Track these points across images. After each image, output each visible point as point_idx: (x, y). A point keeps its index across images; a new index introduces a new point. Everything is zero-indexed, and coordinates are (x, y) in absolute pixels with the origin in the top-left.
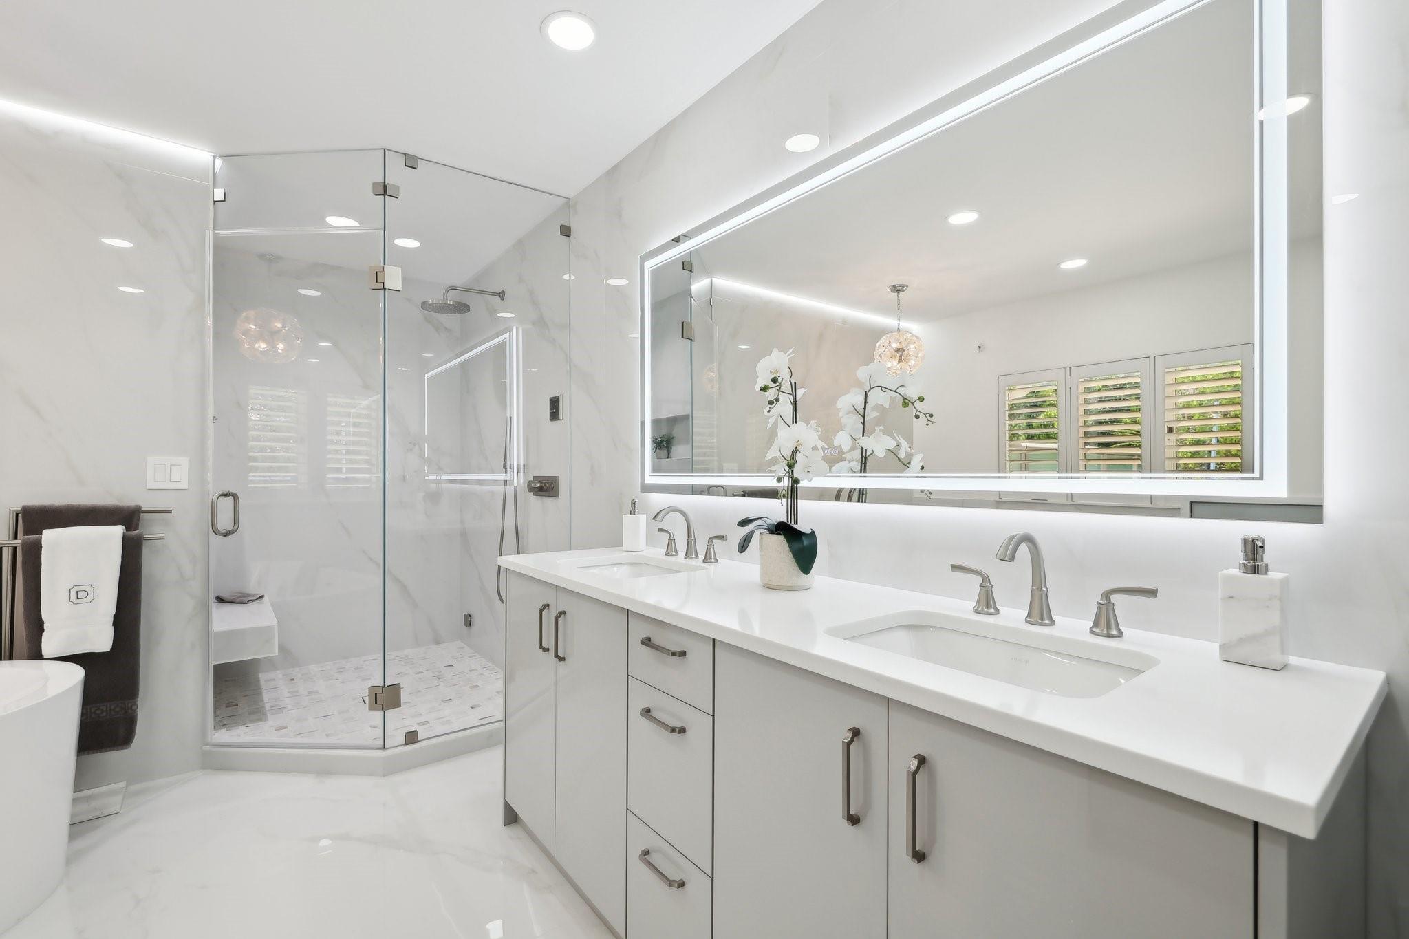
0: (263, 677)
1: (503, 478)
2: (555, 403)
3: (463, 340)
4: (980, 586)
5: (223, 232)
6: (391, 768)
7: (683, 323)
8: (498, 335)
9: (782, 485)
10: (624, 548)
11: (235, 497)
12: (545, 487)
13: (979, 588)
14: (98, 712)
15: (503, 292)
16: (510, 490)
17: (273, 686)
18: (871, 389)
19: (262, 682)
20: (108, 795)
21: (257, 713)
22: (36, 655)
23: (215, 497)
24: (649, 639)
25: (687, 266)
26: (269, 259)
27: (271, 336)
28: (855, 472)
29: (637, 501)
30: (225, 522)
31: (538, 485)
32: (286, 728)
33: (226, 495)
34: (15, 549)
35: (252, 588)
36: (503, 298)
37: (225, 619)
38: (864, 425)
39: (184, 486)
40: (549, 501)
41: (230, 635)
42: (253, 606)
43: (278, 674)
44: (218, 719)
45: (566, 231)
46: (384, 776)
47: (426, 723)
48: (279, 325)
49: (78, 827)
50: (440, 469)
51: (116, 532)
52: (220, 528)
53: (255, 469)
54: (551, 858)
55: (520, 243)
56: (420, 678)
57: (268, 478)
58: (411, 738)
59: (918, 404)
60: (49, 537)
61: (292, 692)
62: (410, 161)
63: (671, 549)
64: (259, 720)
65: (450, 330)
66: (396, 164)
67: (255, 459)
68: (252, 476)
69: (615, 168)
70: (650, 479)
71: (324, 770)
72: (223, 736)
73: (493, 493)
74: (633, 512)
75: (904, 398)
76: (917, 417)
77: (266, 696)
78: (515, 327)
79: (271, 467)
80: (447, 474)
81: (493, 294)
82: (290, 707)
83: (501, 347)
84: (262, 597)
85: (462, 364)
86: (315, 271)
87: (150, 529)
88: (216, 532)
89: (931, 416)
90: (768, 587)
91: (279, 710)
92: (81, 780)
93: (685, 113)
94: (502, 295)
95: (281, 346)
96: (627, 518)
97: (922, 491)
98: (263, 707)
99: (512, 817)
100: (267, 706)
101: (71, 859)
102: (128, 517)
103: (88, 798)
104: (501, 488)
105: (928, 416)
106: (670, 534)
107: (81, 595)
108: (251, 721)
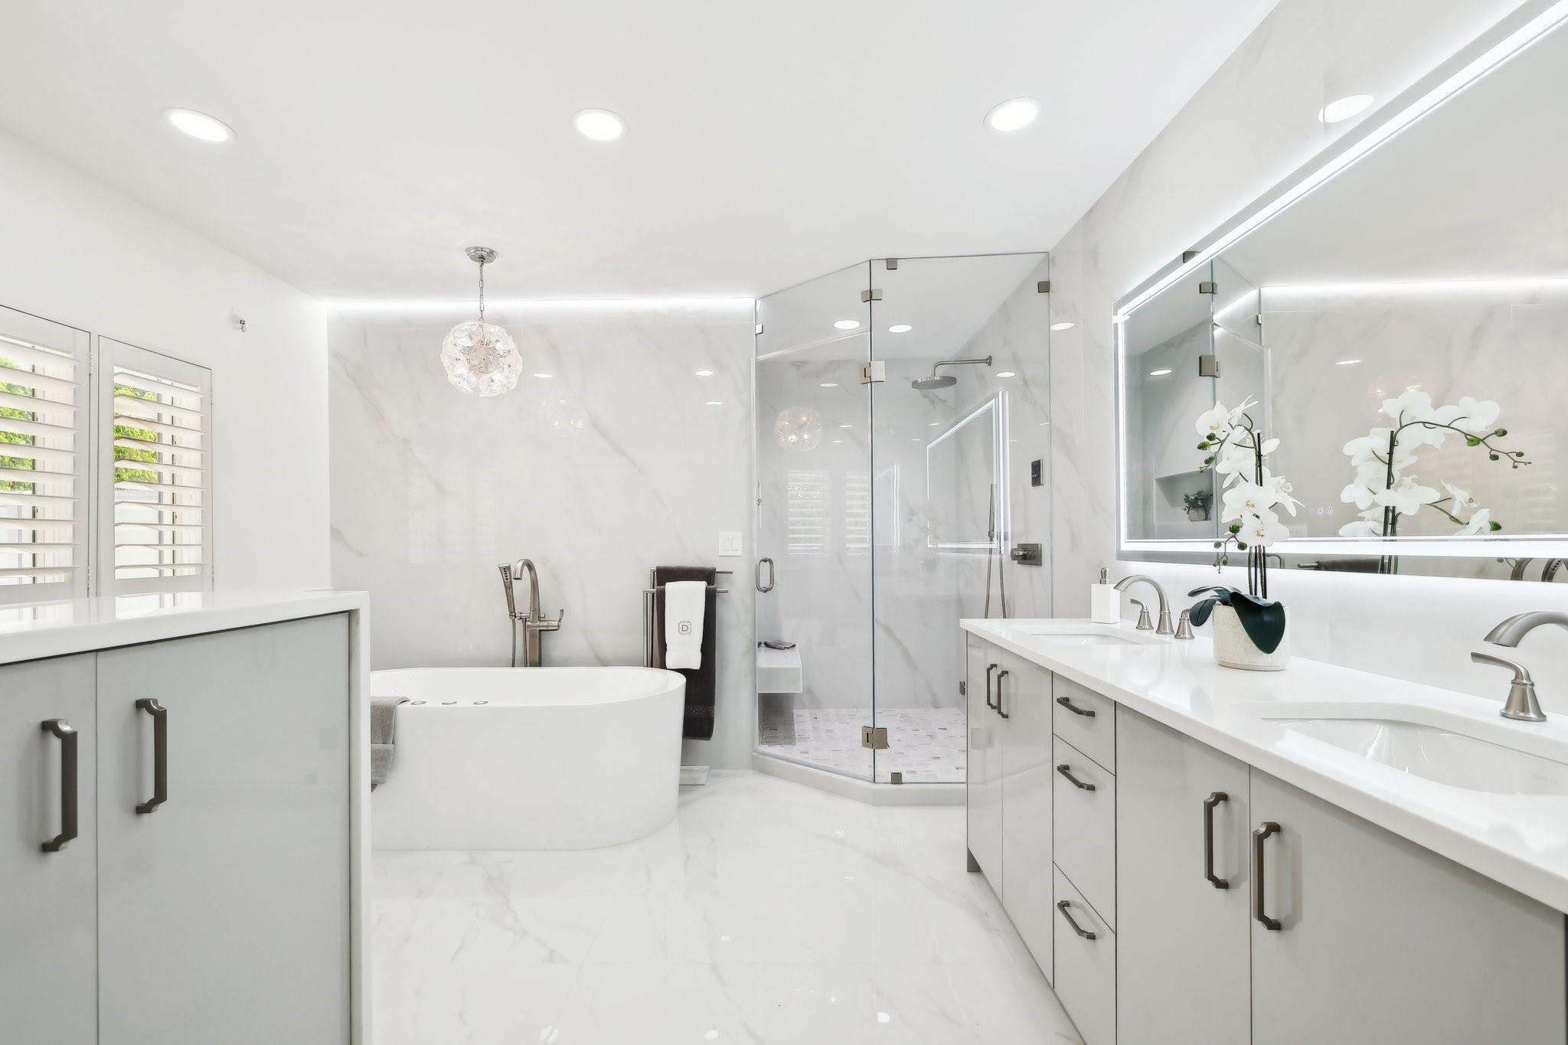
0: (797, 712)
1: (988, 546)
2: (1036, 467)
3: (956, 411)
4: (1512, 683)
5: (761, 357)
6: (879, 801)
7: (1200, 358)
8: (987, 401)
9: (1224, 551)
10: (1093, 619)
11: (771, 562)
12: (1029, 556)
13: (1511, 686)
14: (694, 711)
15: (990, 357)
16: (996, 557)
17: (802, 719)
18: (1402, 427)
19: (795, 716)
20: (700, 772)
21: (789, 738)
22: (663, 666)
23: (758, 563)
24: (1067, 699)
25: (1209, 289)
26: (797, 365)
27: (799, 428)
28: (1378, 535)
29: (1108, 569)
30: (765, 582)
31: (1021, 553)
32: (808, 753)
33: (765, 561)
34: (653, 594)
35: (787, 638)
36: (990, 364)
37: (767, 659)
38: (1390, 474)
39: (740, 553)
40: (1034, 570)
41: (770, 671)
42: (788, 652)
43: (806, 712)
44: (764, 737)
45: (1044, 287)
46: (874, 805)
47: (914, 772)
48: (804, 419)
49: (685, 787)
50: (936, 537)
51: (702, 585)
52: (762, 586)
53: (796, 540)
54: (1001, 904)
55: (1005, 305)
56: (915, 735)
57: (808, 548)
58: (897, 778)
59: (1496, 442)
60: (671, 587)
61: (814, 728)
62: (892, 264)
63: (1143, 622)
64: (791, 744)
65: (945, 401)
66: (880, 268)
67: (794, 532)
68: (792, 546)
69: (1091, 211)
70: (1127, 546)
71: (831, 790)
72: (766, 749)
73: (980, 561)
74: (1103, 581)
75: (1466, 435)
76: (1495, 458)
77: (797, 727)
78: (1000, 393)
79: (810, 538)
80: (943, 542)
81: (981, 361)
82: (812, 739)
83: (988, 413)
84: (794, 646)
85: (957, 432)
86: (831, 367)
87: (722, 585)
88: (759, 589)
89: (1520, 454)
90: (1224, 665)
91: (805, 739)
92: (687, 758)
93: (1160, 137)
94: (989, 361)
95: (806, 437)
96: (1096, 587)
97: (1501, 560)
98: (794, 735)
99: (974, 867)
100: (797, 736)
101: (681, 805)
102: (707, 575)
103: (690, 771)
104: (986, 556)
105: (1514, 456)
106: (1142, 605)
107: (684, 628)
108: (785, 744)
